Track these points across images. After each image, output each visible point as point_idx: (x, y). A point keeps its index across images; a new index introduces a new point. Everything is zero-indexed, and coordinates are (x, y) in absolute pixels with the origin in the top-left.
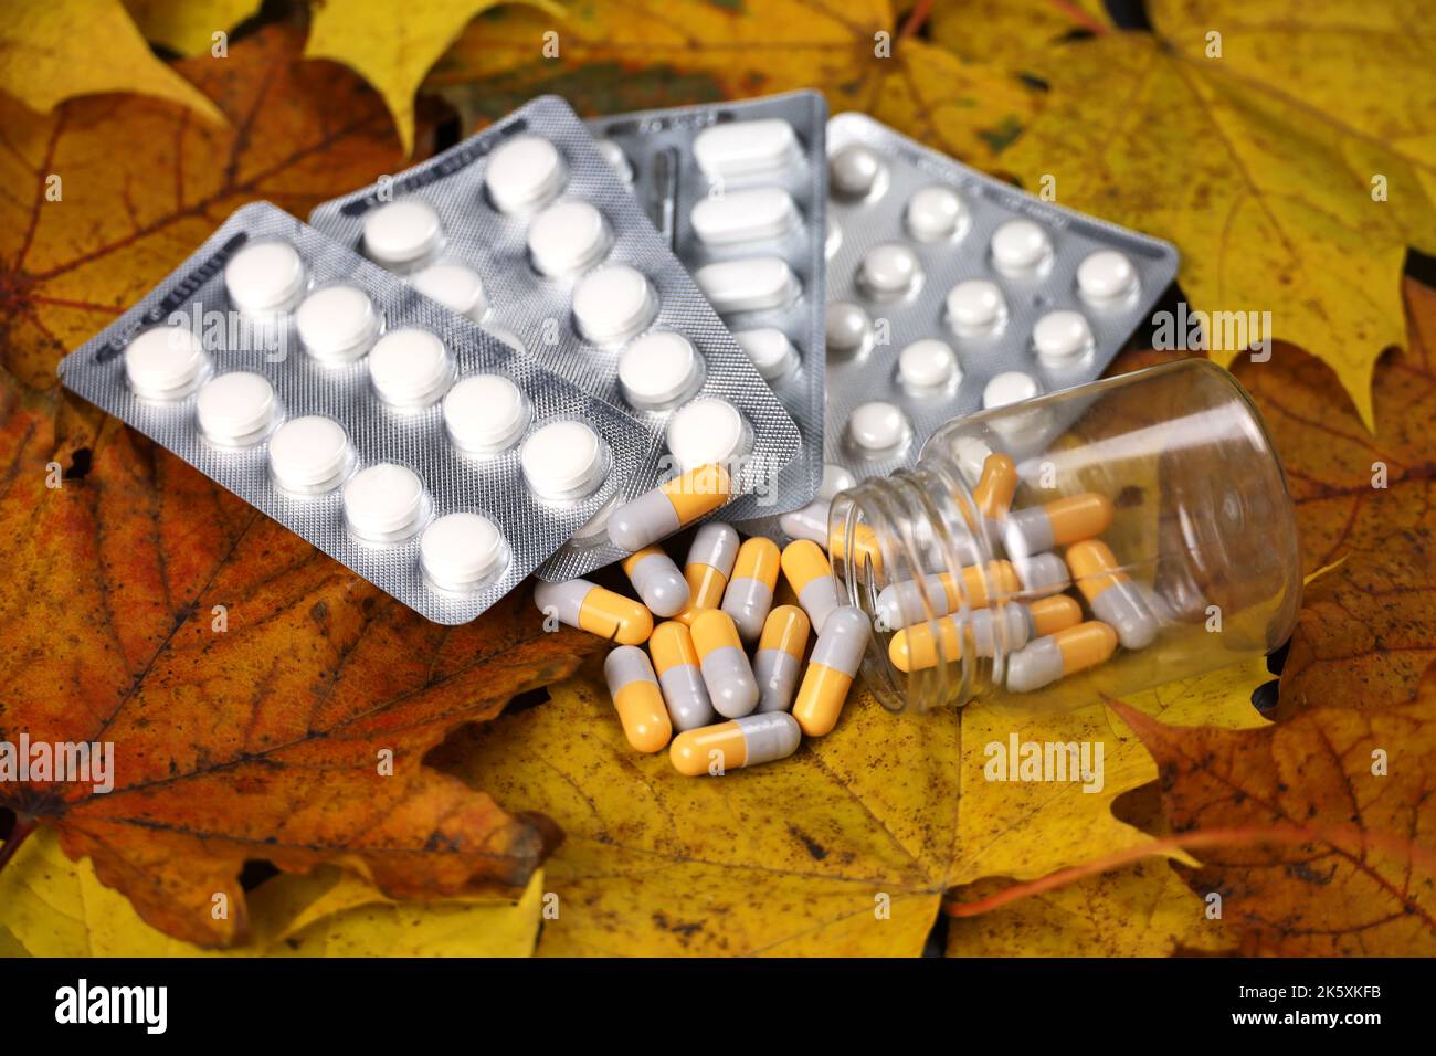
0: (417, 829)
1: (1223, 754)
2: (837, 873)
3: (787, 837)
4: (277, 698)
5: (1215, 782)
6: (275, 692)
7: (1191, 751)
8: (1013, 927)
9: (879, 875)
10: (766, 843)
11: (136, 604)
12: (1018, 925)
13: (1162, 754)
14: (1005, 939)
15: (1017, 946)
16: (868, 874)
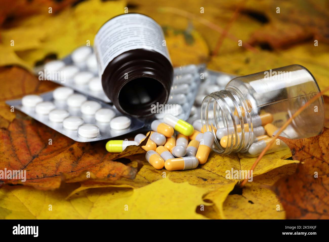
0: (104, 175)
1: (307, 146)
2: (211, 183)
3: (197, 178)
4: (62, 166)
5: (306, 153)
6: (61, 165)
7: (299, 145)
8: (259, 189)
9: (222, 182)
10: (192, 180)
11: (22, 153)
12: (261, 189)
13: (291, 146)
14: (258, 191)
15: (261, 192)
16: (219, 182)
